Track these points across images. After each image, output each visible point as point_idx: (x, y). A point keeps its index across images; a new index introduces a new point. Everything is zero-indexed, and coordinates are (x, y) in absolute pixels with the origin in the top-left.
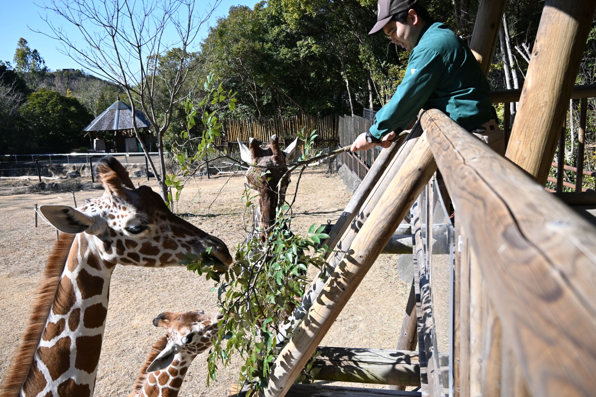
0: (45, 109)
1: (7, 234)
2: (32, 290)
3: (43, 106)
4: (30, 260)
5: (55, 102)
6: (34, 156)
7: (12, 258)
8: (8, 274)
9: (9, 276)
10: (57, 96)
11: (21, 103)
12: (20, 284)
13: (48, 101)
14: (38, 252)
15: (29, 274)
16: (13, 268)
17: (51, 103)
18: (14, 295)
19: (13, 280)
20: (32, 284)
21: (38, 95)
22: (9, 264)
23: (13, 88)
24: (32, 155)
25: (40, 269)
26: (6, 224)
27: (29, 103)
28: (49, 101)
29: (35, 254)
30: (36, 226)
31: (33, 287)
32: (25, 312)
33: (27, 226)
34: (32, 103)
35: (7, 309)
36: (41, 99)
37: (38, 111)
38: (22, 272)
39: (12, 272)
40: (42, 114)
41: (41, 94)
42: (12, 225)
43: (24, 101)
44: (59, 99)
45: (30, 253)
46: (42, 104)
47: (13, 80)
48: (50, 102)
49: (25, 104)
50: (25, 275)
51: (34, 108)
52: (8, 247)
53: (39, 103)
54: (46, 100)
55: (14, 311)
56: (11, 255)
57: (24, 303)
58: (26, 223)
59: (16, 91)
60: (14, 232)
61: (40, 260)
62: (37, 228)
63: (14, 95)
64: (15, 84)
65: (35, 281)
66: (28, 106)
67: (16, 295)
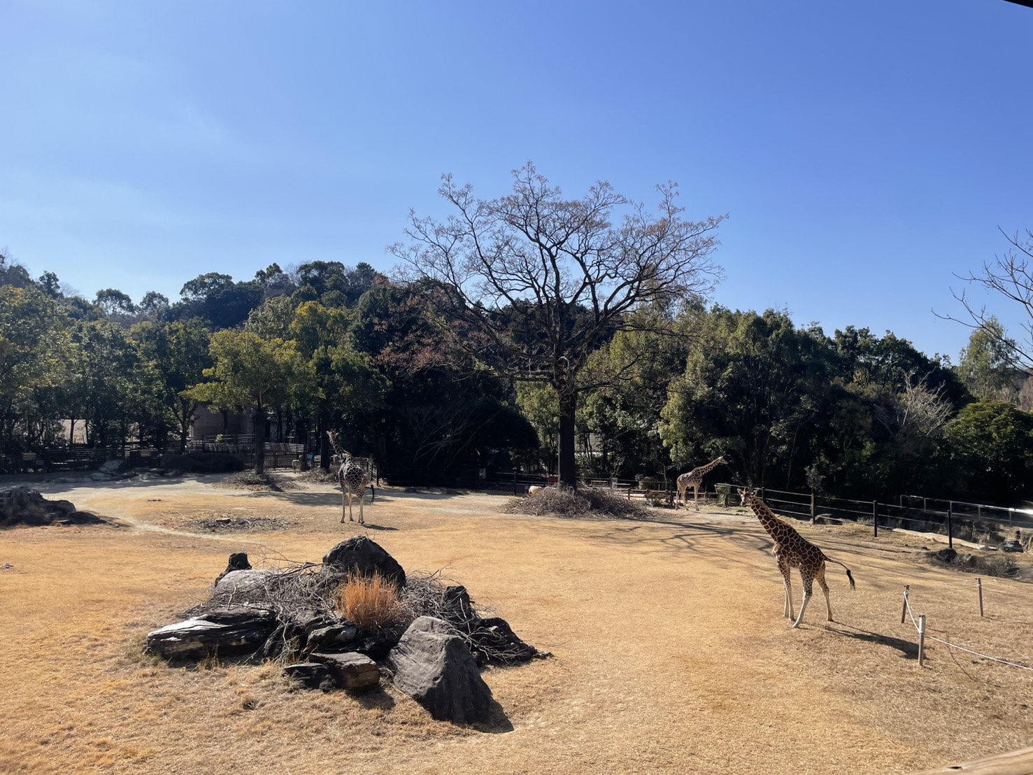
0: (985, 430)
1: (855, 621)
2: (846, 725)
3: (981, 425)
4: (867, 675)
5: (1003, 419)
6: (953, 504)
7: (843, 662)
8: (826, 685)
9: (825, 690)
10: (1010, 411)
11: (947, 419)
12: (834, 708)
13: (991, 417)
14: (884, 666)
15: (854, 697)
16: (837, 678)
17: (996, 422)
18: (817, 724)
19: (828, 699)
20: (851, 717)
21: (976, 407)
22: (835, 670)
23: (939, 395)
24: (951, 502)
25: (874, 696)
26: (862, 605)
27: (961, 418)
28: (994, 417)
29: (878, 667)
30: (903, 622)
31: (849, 722)
32: (821, 758)
33: (890, 618)
34: (964, 420)
35: (797, 742)
36: (980, 414)
37: (972, 431)
38: (845, 691)
39: (833, 684)
40: (978, 438)
41: (981, 407)
42: (870, 609)
43: (954, 416)
44: (1012, 416)
45: (871, 663)
46: (982, 422)
47: (940, 383)
48: (994, 419)
49: (954, 421)
50: (848, 697)
51: (968, 427)
52: (847, 642)
53: (977, 420)
54: (990, 416)
55: (806, 748)
56: (844, 656)
57: (825, 743)
58: (891, 611)
59: (943, 400)
60: (867, 621)
61: (880, 680)
62: (903, 625)
63: (938, 406)
64: (943, 390)
65: (857, 714)
66: (958, 423)
67: (820, 725)
